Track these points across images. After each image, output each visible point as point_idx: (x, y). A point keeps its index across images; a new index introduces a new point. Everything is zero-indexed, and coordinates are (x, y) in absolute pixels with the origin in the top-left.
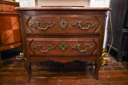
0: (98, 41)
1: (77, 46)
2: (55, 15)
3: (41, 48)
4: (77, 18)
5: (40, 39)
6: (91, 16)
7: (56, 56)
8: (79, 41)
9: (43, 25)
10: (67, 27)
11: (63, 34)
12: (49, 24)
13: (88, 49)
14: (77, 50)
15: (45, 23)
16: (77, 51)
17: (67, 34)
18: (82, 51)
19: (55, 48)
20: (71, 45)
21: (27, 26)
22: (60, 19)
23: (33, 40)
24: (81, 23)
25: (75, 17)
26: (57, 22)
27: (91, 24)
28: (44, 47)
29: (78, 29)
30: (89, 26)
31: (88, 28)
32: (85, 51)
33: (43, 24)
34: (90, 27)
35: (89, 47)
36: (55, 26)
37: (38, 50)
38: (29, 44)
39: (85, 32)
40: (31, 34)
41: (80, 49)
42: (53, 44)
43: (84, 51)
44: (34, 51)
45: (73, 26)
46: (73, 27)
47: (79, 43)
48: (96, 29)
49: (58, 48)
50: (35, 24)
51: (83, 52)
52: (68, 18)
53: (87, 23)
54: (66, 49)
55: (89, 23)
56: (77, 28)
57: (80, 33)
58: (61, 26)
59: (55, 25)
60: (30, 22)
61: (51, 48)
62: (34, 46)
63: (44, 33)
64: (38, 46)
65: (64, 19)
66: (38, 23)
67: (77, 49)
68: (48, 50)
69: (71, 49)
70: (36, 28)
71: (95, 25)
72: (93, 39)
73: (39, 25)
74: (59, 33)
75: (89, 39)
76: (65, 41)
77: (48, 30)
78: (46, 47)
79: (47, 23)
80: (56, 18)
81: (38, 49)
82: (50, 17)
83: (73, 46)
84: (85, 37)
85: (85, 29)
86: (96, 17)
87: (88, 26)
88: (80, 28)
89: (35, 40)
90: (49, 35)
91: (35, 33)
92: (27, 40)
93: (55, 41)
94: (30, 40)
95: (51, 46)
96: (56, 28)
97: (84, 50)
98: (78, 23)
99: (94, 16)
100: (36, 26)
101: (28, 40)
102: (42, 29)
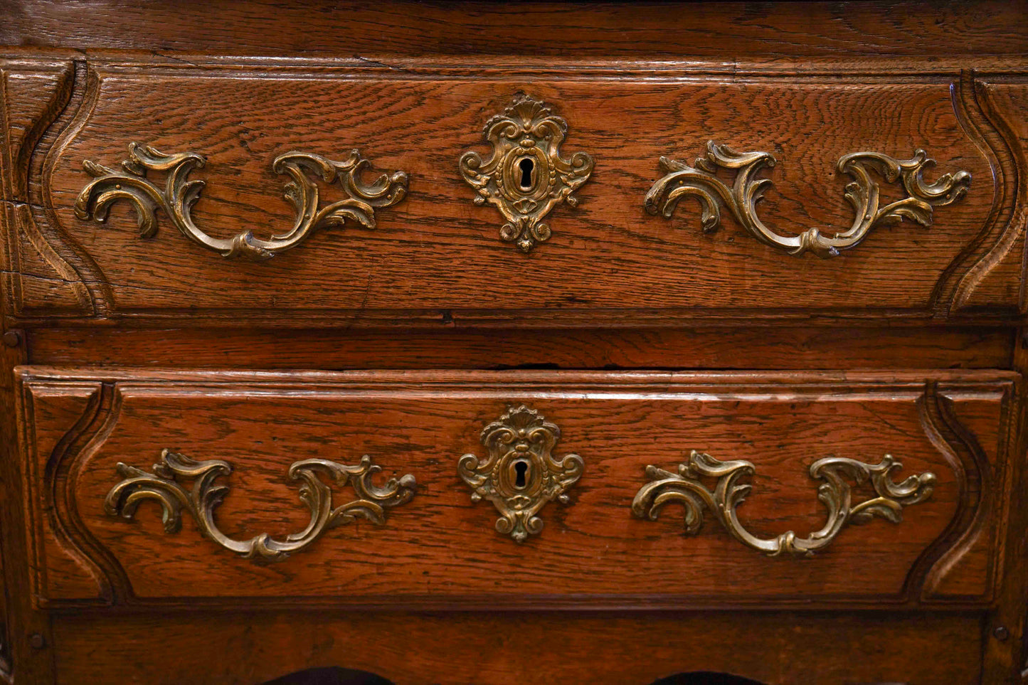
0: (1003, 407)
1: (701, 476)
2: (410, 62)
3: (216, 502)
4: (702, 99)
5: (203, 385)
6: (896, 66)
7: (425, 615)
8: (732, 413)
9: (254, 199)
10: (574, 226)
11: (517, 313)
12: (337, 179)
13: (851, 522)
14: (712, 523)
15: (279, 173)
16: (703, 545)
17: (578, 320)
18: (769, 545)
19: (407, 500)
20: (620, 468)
21: (25, 195)
22: (477, 119)
23: (108, 389)
24: (760, 167)
25: (685, 93)
26: (437, 160)
27: (898, 184)
28: (259, 482)
29: (721, 249)
30: (871, 210)
31: (857, 232)
32: (822, 552)
33: (251, 172)
34: (879, 226)
35: (866, 485)
36: (417, 209)
37: (176, 528)
38: (46, 444)
39: (817, 292)
40: (82, 309)
41: (749, 513)
42: (378, 452)
43: (803, 545)
44: (119, 537)
45: (652, 211)
46: (654, 229)
47: (740, 442)
48: (968, 255)
49: (456, 497)
50: (146, 172)
51: (786, 554)
52: (586, 95)
53: (847, 174)
54: (554, 512)
55: (877, 168)
56: (710, 232)
57: (746, 302)
58: (486, 205)
59: (409, 191)
60: (67, 142)
61: (350, 505)
62: (123, 475)
63: (263, 295)
64: (176, 477)
65: (535, 114)
66: (188, 167)
67: (711, 516)
68: (310, 532)
69: (619, 521)
70: (150, 235)
71: (960, 195)
72: (930, 388)
73: (196, 198)
74: (457, 300)
75: (868, 377)
76: (550, 410)
77: (320, 261)
78: (281, 490)
79: (304, 164)
80: (420, 97)
81: (180, 507)
82: (351, 79)
83: (651, 477)
84: (810, 356)
85: (808, 250)
86: (966, 80)
87: (852, 210)
88: (744, 231)
89: (129, 394)
90: (329, 332)
91: (143, 296)
92: (15, 386)
93: (406, 406)
94: (59, 393)
95: (350, 480)
96: (420, 233)
97: (801, 535)
98: (715, 167)
99: (944, 65)
100: (160, 211)
101: (40, 391)
102: (240, 254)
